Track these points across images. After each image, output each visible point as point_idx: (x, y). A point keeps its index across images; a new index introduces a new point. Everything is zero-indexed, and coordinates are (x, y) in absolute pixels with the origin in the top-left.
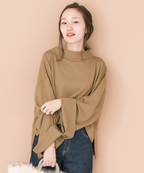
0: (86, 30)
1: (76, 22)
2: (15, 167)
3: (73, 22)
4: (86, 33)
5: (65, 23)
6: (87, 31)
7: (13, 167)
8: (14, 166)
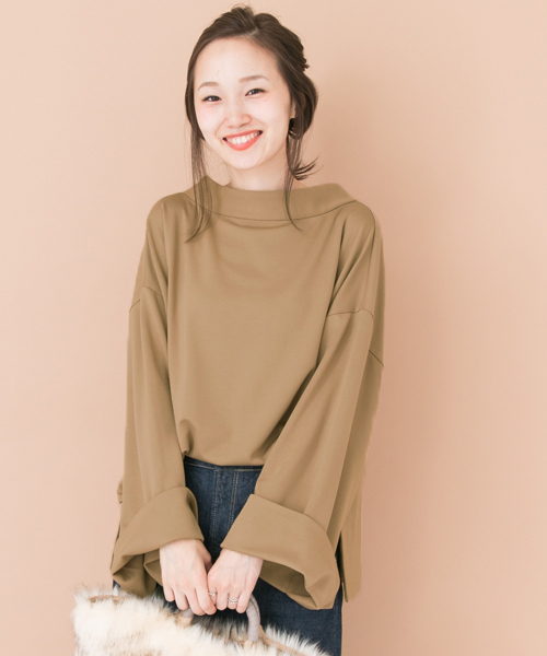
0: (294, 107)
1: (256, 91)
2: (98, 606)
3: (246, 92)
4: (293, 116)
5: (216, 99)
6: (296, 109)
7: (92, 607)
8: (93, 600)
